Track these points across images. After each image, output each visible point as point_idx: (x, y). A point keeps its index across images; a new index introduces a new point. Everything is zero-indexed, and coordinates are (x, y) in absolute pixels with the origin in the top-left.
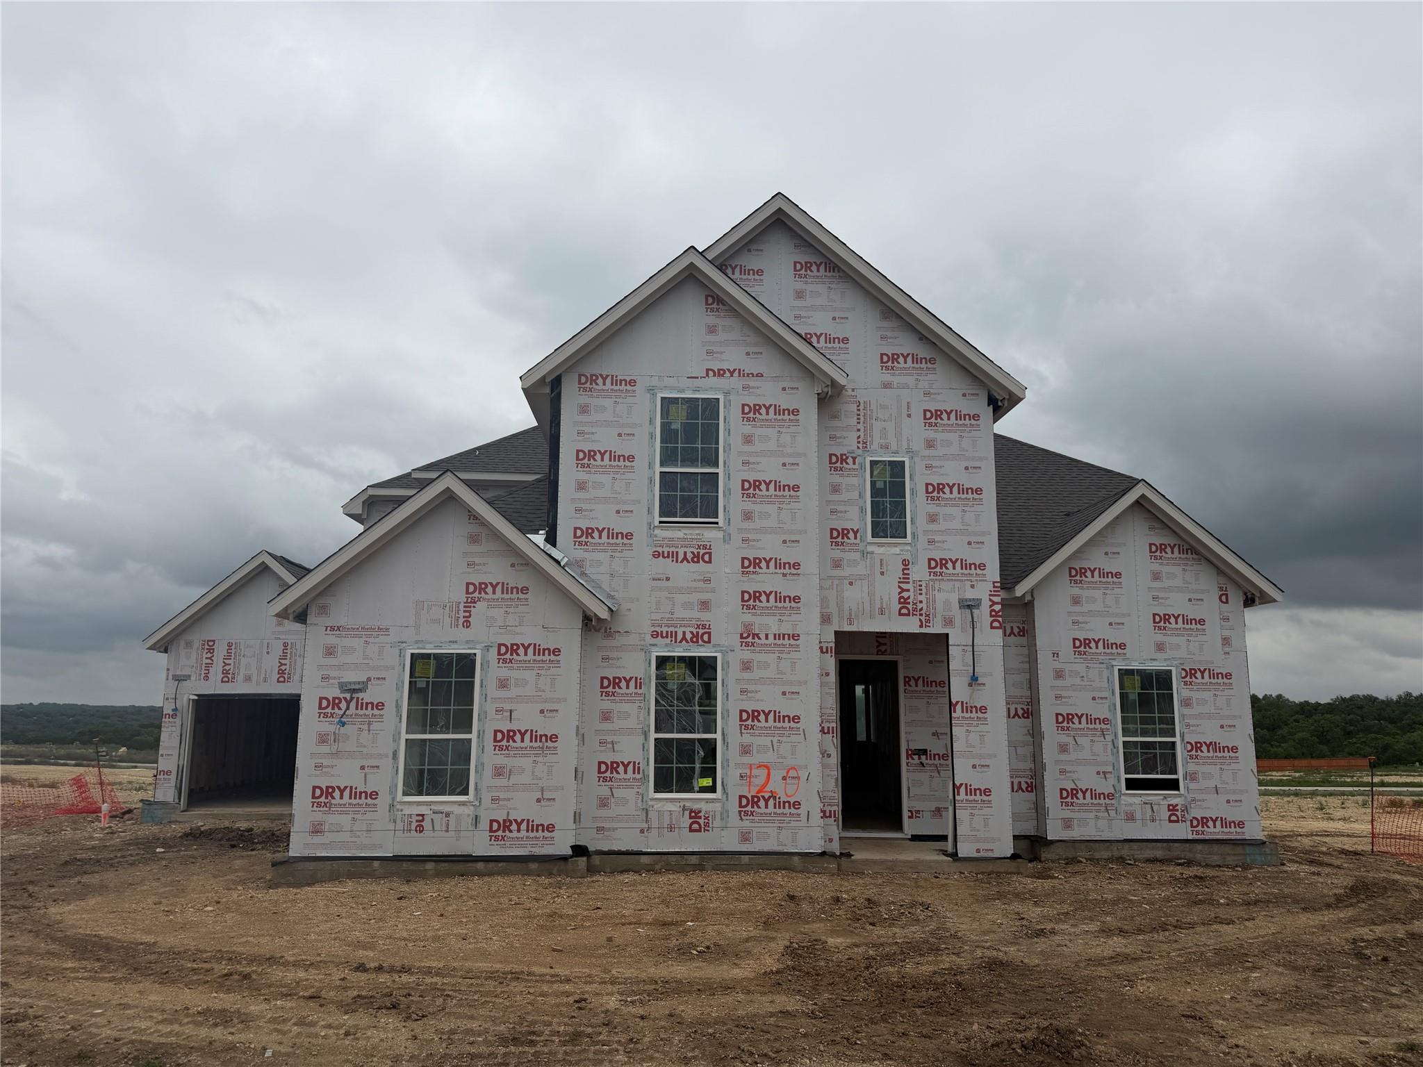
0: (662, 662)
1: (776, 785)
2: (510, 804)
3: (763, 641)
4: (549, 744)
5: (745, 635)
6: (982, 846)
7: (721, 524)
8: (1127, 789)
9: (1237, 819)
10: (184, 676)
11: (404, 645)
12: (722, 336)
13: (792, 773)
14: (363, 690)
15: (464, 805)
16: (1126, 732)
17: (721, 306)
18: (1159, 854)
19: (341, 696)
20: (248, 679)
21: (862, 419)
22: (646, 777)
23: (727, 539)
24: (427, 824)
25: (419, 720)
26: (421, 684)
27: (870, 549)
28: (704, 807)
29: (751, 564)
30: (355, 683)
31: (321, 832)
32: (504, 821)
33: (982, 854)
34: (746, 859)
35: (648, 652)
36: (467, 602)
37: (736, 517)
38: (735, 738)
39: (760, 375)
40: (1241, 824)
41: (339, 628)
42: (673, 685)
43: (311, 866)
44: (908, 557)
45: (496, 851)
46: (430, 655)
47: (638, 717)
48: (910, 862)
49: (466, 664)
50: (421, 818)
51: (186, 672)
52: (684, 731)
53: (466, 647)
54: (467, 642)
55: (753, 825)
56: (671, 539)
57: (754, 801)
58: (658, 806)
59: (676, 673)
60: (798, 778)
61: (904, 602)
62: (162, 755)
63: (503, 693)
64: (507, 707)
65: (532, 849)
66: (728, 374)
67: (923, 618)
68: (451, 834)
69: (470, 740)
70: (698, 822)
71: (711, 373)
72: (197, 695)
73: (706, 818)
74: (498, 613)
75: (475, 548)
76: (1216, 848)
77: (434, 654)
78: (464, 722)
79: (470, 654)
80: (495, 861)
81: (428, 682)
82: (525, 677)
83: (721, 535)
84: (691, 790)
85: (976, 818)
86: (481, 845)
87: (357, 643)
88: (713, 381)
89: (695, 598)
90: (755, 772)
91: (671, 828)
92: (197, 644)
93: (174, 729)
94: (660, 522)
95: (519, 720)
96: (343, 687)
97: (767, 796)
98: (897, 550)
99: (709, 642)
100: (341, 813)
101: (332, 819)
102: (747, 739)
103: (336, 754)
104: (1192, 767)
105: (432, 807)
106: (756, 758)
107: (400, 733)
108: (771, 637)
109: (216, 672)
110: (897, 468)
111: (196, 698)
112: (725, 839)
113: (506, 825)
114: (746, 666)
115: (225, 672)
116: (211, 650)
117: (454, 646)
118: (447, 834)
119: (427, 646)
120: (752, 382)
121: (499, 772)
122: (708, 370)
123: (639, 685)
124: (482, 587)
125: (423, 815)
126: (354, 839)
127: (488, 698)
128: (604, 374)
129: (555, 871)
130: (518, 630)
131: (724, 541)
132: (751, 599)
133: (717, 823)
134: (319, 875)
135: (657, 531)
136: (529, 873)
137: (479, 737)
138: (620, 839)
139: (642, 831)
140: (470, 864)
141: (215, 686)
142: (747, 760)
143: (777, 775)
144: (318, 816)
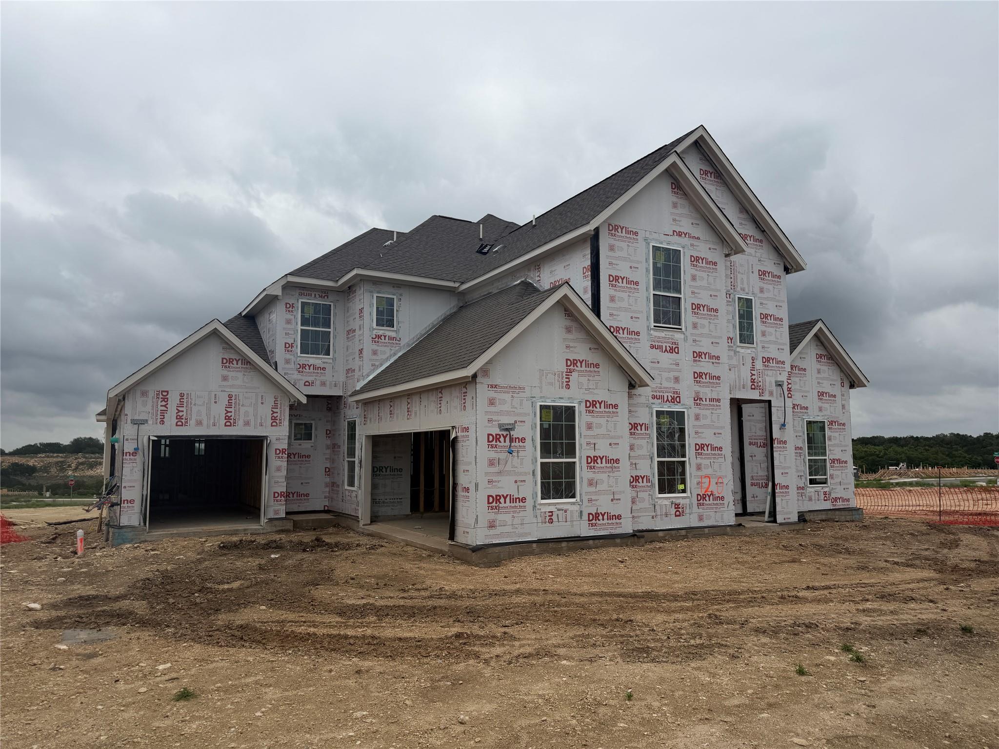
0: (659, 414)
1: (713, 488)
2: (597, 503)
3: (704, 403)
4: (615, 465)
5: (696, 399)
6: (786, 516)
7: (684, 330)
8: (810, 484)
9: (847, 498)
10: (141, 420)
11: (534, 399)
12: (679, 211)
13: (720, 480)
14: (513, 429)
15: (574, 504)
16: (810, 454)
17: (679, 191)
18: (824, 517)
19: (501, 433)
20: (199, 423)
21: (733, 272)
22: (653, 485)
23: (685, 340)
24: (554, 518)
25: (546, 450)
26: (546, 426)
27: (738, 349)
28: (682, 502)
29: (698, 355)
30: (508, 424)
31: (494, 527)
32: (596, 513)
33: (787, 521)
34: (706, 530)
35: (651, 408)
36: (567, 372)
37: (690, 326)
38: (694, 461)
39: (698, 238)
40: (848, 500)
41: (496, 386)
42: (664, 428)
43: (497, 549)
44: (754, 356)
45: (592, 533)
46: (549, 406)
47: (647, 448)
48: (762, 527)
49: (570, 412)
50: (551, 514)
51: (143, 417)
52: (670, 456)
53: (569, 402)
54: (569, 398)
55: (703, 511)
56: (659, 337)
57: (703, 497)
58: (660, 502)
59: (665, 420)
60: (723, 483)
61: (753, 381)
62: (125, 487)
63: (590, 433)
64: (593, 441)
65: (611, 531)
66: (683, 235)
67: (761, 391)
68: (568, 523)
69: (574, 463)
70: (679, 510)
71: (675, 233)
72: (155, 436)
73: (683, 508)
74: (584, 380)
75: (570, 336)
76: (843, 513)
77: (552, 406)
78: (571, 451)
79: (573, 407)
80: (598, 539)
81: (550, 424)
82: (600, 420)
83: (682, 336)
84: (674, 492)
85: (784, 501)
86: (585, 530)
87: (507, 397)
88: (676, 238)
89: (672, 375)
90: (704, 480)
91: (666, 515)
92: (151, 394)
93: (135, 465)
94: (654, 326)
95: (599, 449)
96: (501, 427)
97: (709, 493)
98: (749, 351)
99: (680, 402)
100: (506, 513)
101: (501, 517)
102: (699, 461)
103: (500, 473)
104: (832, 472)
105: (557, 506)
106: (704, 472)
107: (536, 459)
108: (708, 400)
109: (171, 417)
110: (749, 302)
111: (156, 439)
112: (690, 520)
113: (596, 516)
114: (697, 417)
115: (179, 418)
116: (165, 399)
117: (562, 401)
118: (566, 524)
119: (547, 400)
120: (695, 242)
121: (591, 483)
122: (674, 231)
123: (647, 429)
124: (574, 362)
125: (552, 512)
126: (514, 530)
127: (582, 436)
128: (622, 225)
129: (629, 543)
130: (595, 391)
131: (684, 340)
132: (698, 376)
133: (687, 511)
134: (502, 556)
135: (652, 332)
136: (616, 545)
137: (579, 460)
138: (642, 523)
139: (653, 518)
140: (585, 542)
141: (171, 429)
142: (700, 473)
143: (713, 481)
144: (492, 516)
